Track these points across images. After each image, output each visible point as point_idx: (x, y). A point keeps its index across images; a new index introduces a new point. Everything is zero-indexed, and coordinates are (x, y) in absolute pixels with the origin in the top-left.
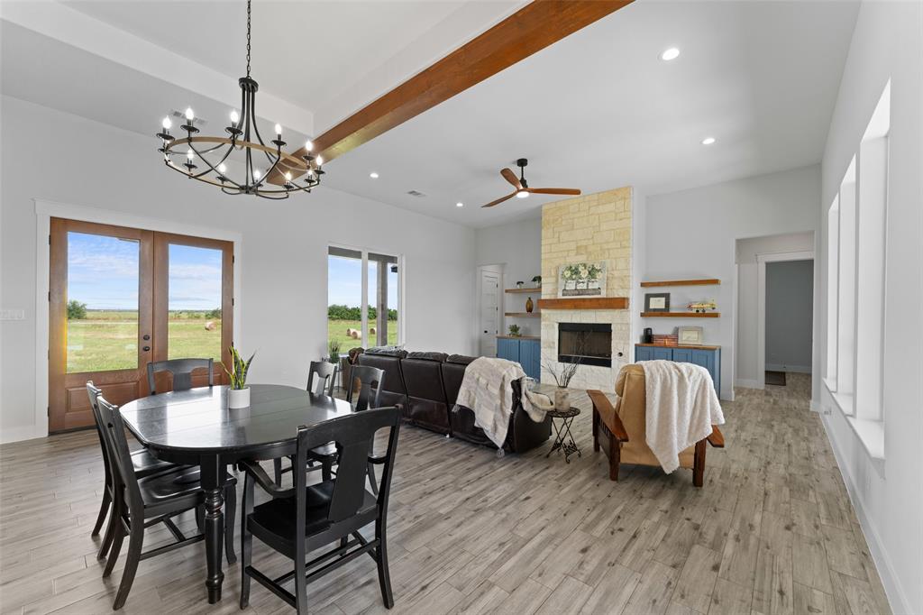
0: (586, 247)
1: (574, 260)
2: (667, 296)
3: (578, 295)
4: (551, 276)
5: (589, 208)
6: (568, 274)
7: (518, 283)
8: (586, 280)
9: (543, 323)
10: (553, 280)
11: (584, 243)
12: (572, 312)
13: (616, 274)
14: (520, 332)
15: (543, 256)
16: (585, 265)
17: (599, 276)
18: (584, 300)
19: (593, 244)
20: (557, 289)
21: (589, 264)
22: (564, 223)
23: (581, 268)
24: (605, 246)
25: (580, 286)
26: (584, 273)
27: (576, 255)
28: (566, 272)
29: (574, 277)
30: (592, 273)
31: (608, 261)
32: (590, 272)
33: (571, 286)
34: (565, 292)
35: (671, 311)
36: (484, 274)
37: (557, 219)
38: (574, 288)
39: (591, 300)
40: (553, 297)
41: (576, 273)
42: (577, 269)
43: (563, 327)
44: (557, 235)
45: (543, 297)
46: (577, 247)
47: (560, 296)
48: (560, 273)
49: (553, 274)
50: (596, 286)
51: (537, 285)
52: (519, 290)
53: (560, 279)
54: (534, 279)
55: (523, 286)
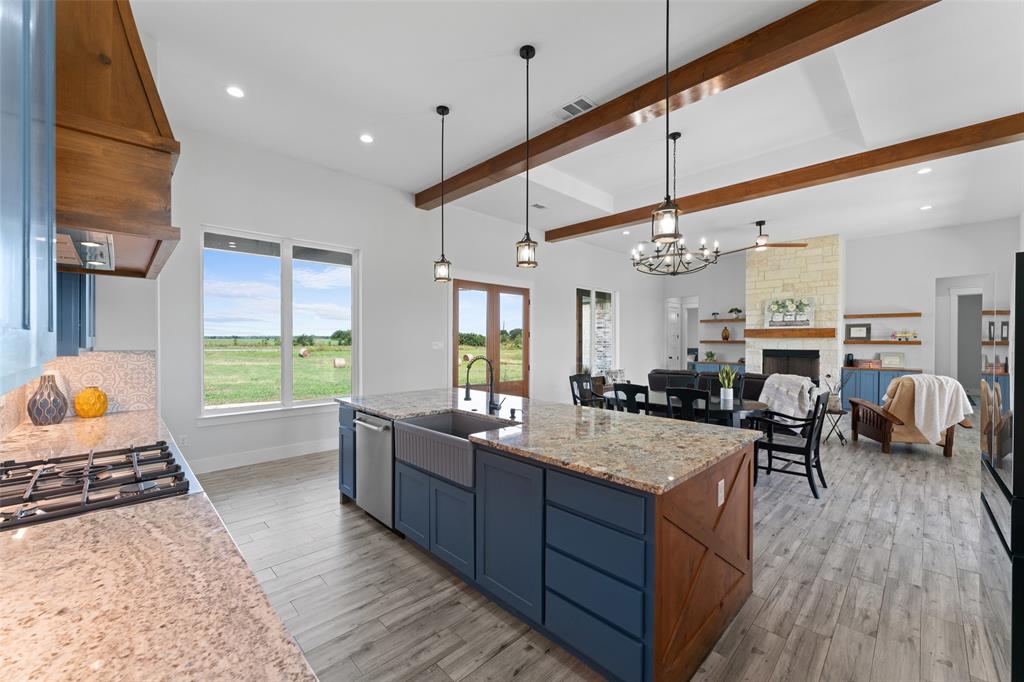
0: (793, 285)
1: (781, 296)
2: (867, 326)
3: (787, 325)
4: (756, 309)
6: (775, 307)
7: (714, 314)
8: (793, 313)
9: (747, 350)
10: (759, 312)
11: (791, 281)
12: (777, 340)
13: (824, 308)
14: (715, 358)
15: (747, 292)
16: (792, 301)
17: (807, 310)
18: (793, 330)
19: (800, 282)
20: (763, 320)
21: (797, 299)
22: (769, 263)
23: (788, 303)
24: (813, 285)
25: (787, 319)
26: (792, 307)
27: (783, 291)
28: (772, 306)
29: (781, 310)
30: (800, 307)
31: (816, 298)
32: (797, 307)
33: (778, 318)
34: (772, 323)
35: (872, 340)
36: (670, 305)
37: (762, 261)
38: (781, 320)
39: (800, 330)
40: (758, 328)
41: (783, 307)
42: (784, 303)
43: (767, 353)
44: (762, 274)
45: (747, 328)
46: (784, 285)
47: (767, 326)
48: (766, 307)
49: (758, 306)
50: (804, 318)
51: (734, 315)
52: (715, 320)
53: (766, 312)
54: (731, 311)
55: (718, 317)
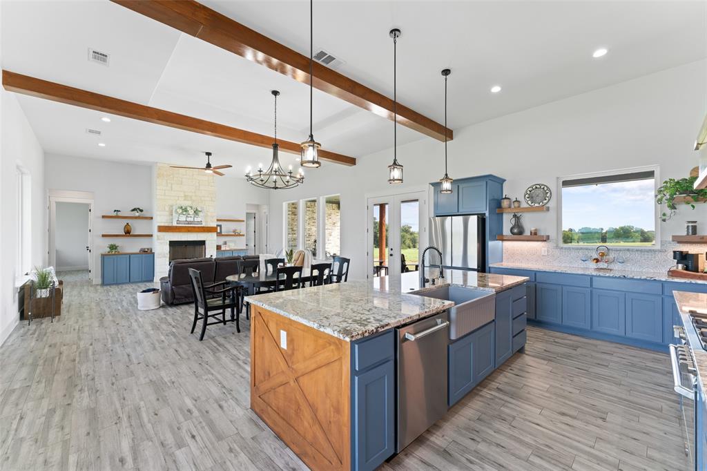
0: (191, 197)
1: (185, 204)
2: (220, 226)
3: (189, 224)
4: (164, 211)
5: (193, 175)
6: (180, 211)
7: (115, 211)
8: (193, 216)
9: (155, 241)
10: (167, 213)
11: (190, 194)
12: (181, 234)
13: (209, 214)
14: (119, 249)
16: (191, 207)
17: (200, 214)
18: (194, 227)
19: (195, 196)
20: (172, 219)
21: (194, 207)
23: (189, 209)
24: (203, 199)
25: (189, 219)
26: (191, 212)
27: (185, 200)
28: (178, 210)
29: (184, 213)
30: (196, 212)
31: (205, 207)
33: (183, 218)
34: (178, 222)
35: (223, 233)
37: (170, 176)
38: (185, 220)
39: (198, 227)
40: (167, 225)
41: (186, 211)
42: (186, 208)
43: (172, 244)
44: (170, 185)
45: (159, 225)
46: (185, 196)
47: (175, 224)
48: (174, 210)
49: (167, 209)
50: (199, 219)
51: (137, 214)
52: (116, 216)
53: (174, 214)
54: (133, 210)
55: (119, 214)
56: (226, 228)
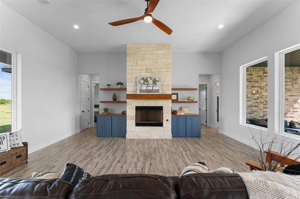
0: (151, 69)
1: (145, 75)
2: (177, 94)
3: (148, 92)
4: (132, 82)
5: (152, 50)
6: (142, 82)
7: (108, 85)
8: (152, 85)
9: (127, 107)
10: (134, 84)
11: (150, 67)
12: (144, 101)
13: (165, 83)
14: (109, 111)
15: (128, 71)
16: (151, 78)
17: (158, 83)
19: (154, 68)
20: (137, 89)
21: (153, 77)
22: (139, 55)
23: (149, 79)
24: (160, 70)
25: (149, 88)
26: (151, 82)
27: (146, 72)
28: (141, 81)
29: (145, 83)
30: (155, 82)
31: (162, 77)
32: (153, 81)
33: (144, 88)
34: (141, 90)
35: (179, 101)
36: (82, 79)
37: (136, 53)
38: (145, 89)
39: (154, 95)
40: (133, 93)
41: (147, 82)
42: (147, 79)
43: (138, 108)
44: (136, 61)
45: (127, 93)
46: (146, 69)
47: (138, 93)
48: (138, 81)
49: (133, 81)
50: (157, 88)
51: (119, 86)
52: (108, 89)
53: (138, 84)
54: (118, 84)
55: (111, 87)
56: (183, 95)
